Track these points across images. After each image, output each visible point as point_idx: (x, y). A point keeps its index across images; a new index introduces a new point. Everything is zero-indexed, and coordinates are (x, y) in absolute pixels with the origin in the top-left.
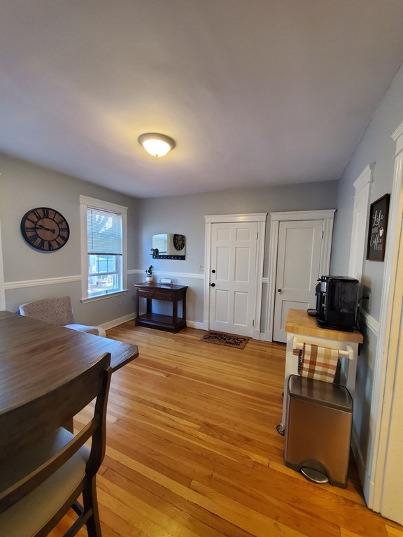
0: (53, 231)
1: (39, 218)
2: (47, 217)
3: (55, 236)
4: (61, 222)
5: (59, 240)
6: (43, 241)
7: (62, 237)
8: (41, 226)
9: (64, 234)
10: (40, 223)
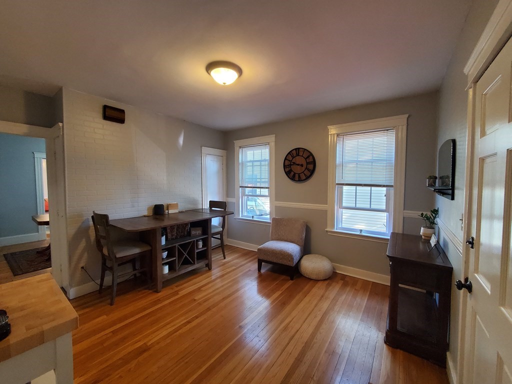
0: (302, 165)
1: (293, 157)
2: (298, 155)
3: (303, 169)
4: (308, 157)
5: (306, 172)
6: (295, 174)
7: (309, 170)
8: (294, 163)
9: (311, 167)
10: (293, 161)
